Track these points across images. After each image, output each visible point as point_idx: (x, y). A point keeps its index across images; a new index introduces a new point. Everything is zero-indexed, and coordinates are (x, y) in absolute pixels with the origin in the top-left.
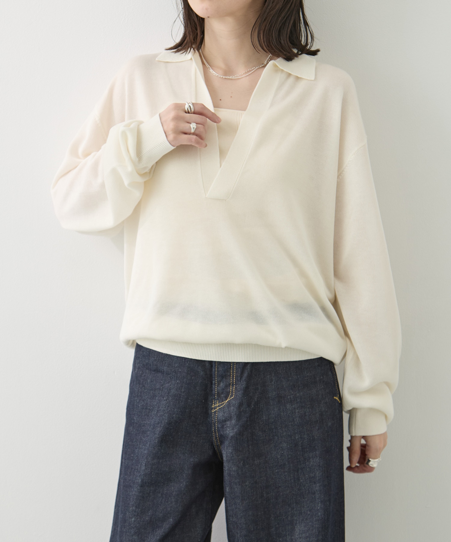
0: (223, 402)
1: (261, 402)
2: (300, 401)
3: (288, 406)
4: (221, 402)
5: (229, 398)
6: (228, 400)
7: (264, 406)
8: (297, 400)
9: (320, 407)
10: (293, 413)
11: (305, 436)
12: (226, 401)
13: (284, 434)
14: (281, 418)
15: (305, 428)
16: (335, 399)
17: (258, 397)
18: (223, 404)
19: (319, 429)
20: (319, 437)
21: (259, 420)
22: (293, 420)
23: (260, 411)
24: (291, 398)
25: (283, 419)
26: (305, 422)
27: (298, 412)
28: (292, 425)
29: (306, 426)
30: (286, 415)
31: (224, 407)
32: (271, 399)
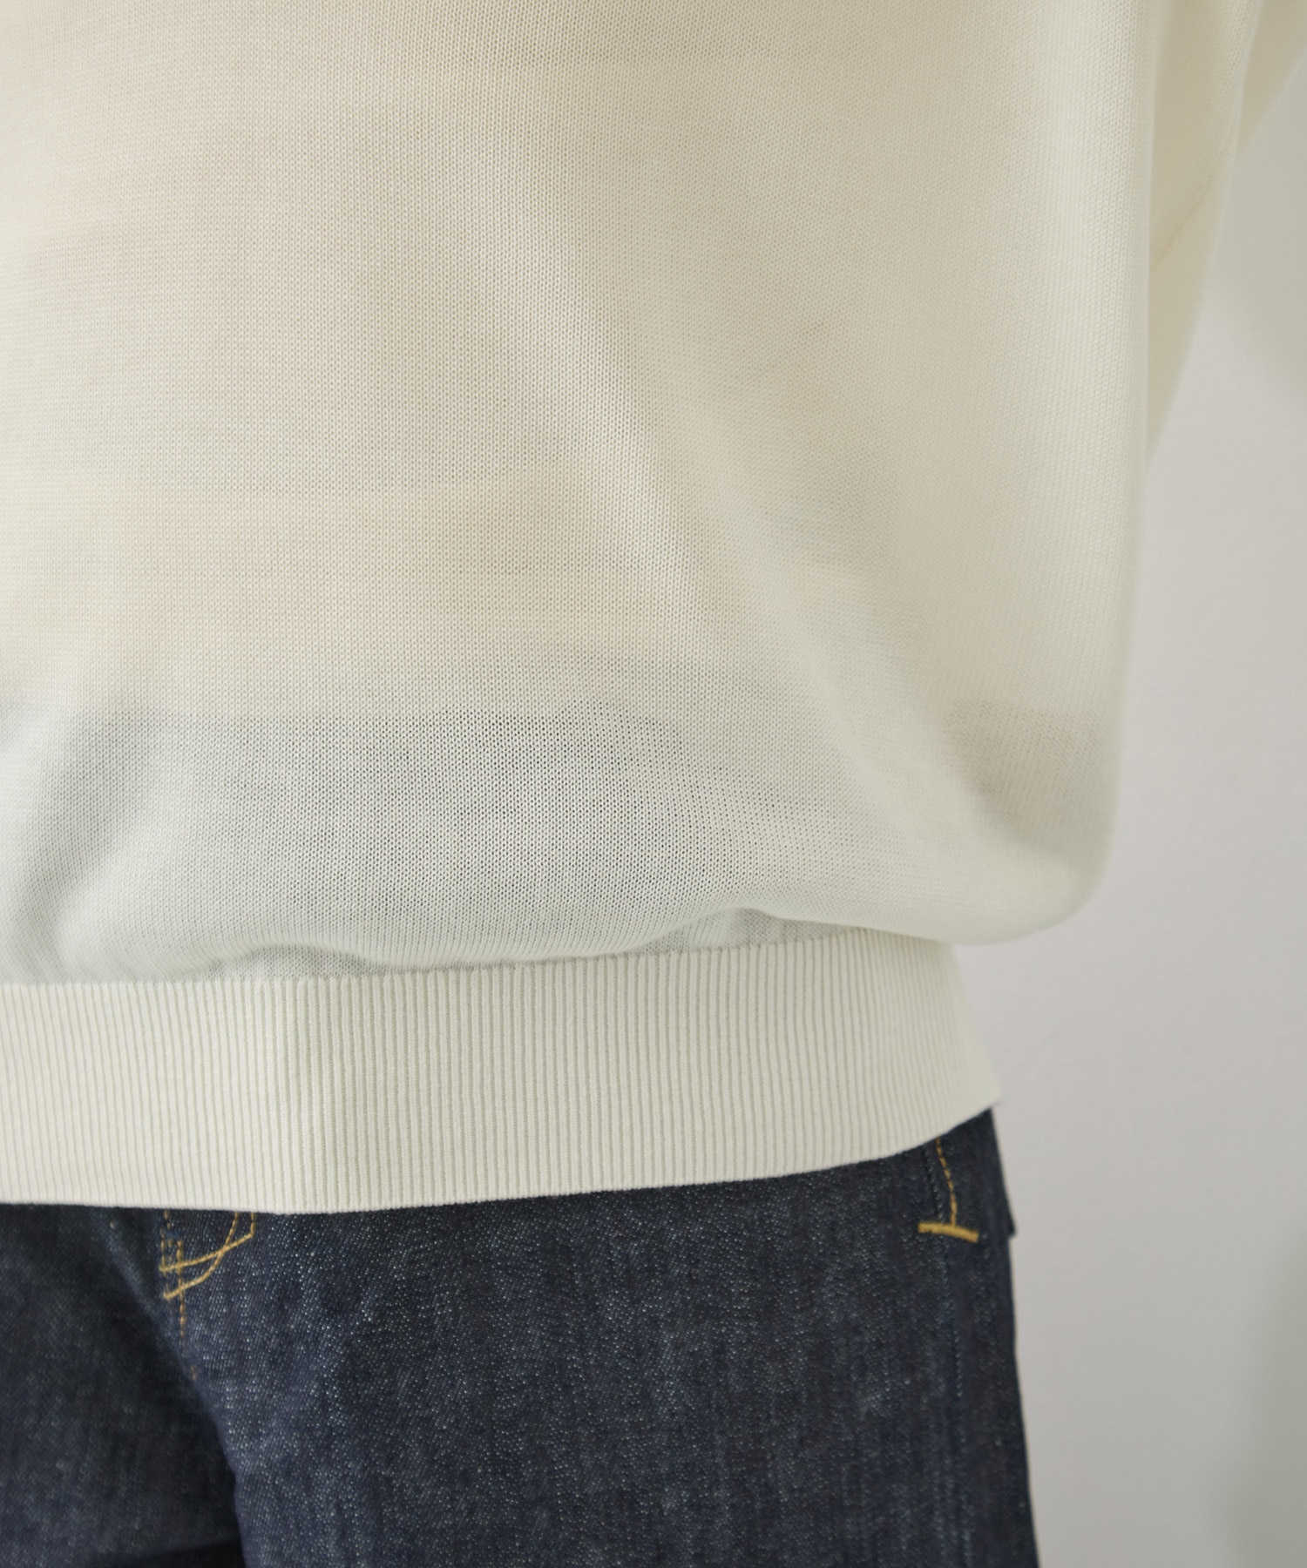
0: (204, 1253)
1: (440, 1290)
2: (690, 1275)
3: (611, 1308)
4: (196, 1256)
5: (233, 1240)
6: (226, 1248)
7: (456, 1315)
8: (665, 1270)
9: (812, 1306)
10: (640, 1352)
11: (721, 1493)
12: (220, 1254)
13: (594, 1486)
14: (567, 1388)
15: (719, 1440)
16: (929, 1234)
17: (415, 1252)
18: (205, 1265)
19: (802, 1440)
20: (801, 1490)
21: (427, 1406)
22: (646, 1395)
23: (434, 1346)
24: (626, 1258)
25: (581, 1395)
26: (719, 1408)
27: (677, 1346)
28: (635, 1427)
29: (722, 1433)
30: (600, 1366)
31: (205, 1290)
32: (505, 1269)
